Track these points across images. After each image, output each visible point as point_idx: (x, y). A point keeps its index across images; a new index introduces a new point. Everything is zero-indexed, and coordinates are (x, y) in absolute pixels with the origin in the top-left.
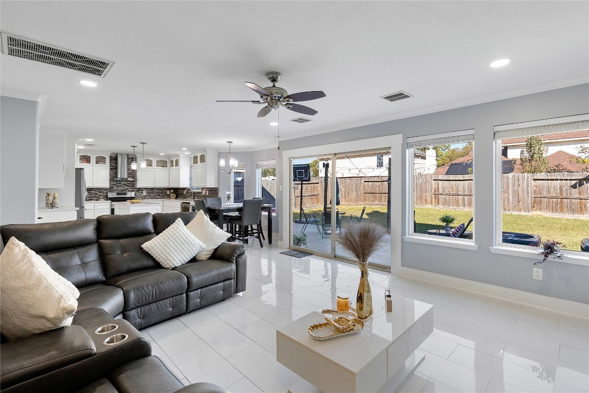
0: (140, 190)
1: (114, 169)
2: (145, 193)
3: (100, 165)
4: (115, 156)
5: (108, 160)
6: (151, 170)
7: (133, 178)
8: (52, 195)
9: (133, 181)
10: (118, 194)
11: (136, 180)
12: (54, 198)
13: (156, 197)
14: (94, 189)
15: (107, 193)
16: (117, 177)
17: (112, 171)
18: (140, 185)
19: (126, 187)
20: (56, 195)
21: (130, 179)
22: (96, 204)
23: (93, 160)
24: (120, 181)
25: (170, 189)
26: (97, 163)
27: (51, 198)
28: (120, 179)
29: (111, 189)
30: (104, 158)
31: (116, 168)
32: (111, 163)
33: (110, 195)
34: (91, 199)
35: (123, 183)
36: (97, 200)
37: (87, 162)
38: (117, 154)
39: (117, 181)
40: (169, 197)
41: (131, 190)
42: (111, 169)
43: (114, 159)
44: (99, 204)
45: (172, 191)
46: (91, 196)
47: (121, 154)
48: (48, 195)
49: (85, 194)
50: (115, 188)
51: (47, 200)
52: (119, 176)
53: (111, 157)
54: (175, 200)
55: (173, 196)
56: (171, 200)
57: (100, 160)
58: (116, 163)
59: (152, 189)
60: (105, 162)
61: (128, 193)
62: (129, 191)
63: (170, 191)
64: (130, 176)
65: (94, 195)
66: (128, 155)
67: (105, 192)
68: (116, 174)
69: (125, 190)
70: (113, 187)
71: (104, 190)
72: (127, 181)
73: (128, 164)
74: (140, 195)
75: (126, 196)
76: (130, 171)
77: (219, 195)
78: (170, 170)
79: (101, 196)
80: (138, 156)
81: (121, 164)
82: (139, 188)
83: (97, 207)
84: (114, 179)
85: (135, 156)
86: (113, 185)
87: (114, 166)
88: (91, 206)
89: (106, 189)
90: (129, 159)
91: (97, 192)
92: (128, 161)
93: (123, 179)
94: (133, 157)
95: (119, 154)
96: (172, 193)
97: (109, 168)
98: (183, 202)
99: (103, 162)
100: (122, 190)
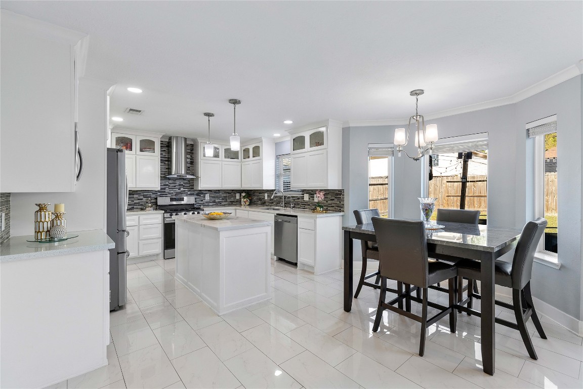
0: (201, 193)
1: (166, 161)
2: (207, 197)
3: (147, 155)
4: (168, 141)
5: (158, 147)
6: (218, 163)
7: (193, 175)
8: (51, 209)
9: (192, 179)
10: (172, 200)
11: (198, 178)
12: (57, 217)
13: (222, 204)
14: (137, 191)
15: (156, 199)
16: (170, 173)
17: (163, 164)
18: (202, 185)
19: (182, 189)
20: (62, 209)
21: (189, 176)
22: (142, 217)
23: (136, 145)
24: (175, 180)
25: (240, 192)
26: (141, 150)
27: (48, 217)
28: (175, 176)
29: (162, 193)
30: (152, 143)
31: (169, 160)
32: (162, 152)
33: (162, 201)
34: (134, 209)
35: (178, 182)
36: (142, 209)
37: (127, 149)
38: (170, 138)
39: (169, 179)
40: (238, 203)
41: (189, 193)
42: (162, 161)
43: (167, 146)
44: (145, 217)
45: (244, 194)
46: (135, 203)
47: (177, 137)
48: (41, 208)
49: (125, 201)
50: (167, 190)
51: (38, 222)
52: (174, 171)
53: (162, 143)
54: (248, 208)
55: (245, 202)
56: (243, 207)
57: (147, 145)
58: (170, 152)
59: (218, 191)
60: (154, 149)
61: (185, 198)
62: (187, 195)
63: (241, 195)
64: (188, 172)
65: (137, 201)
66: (186, 139)
67: (153, 196)
68: (169, 169)
69: (181, 193)
70: (165, 189)
71: (151, 194)
72: (184, 179)
73: (186, 153)
74: (202, 200)
75: (182, 203)
76: (189, 165)
77: (345, 202)
78: (243, 164)
79: (147, 202)
80: (199, 141)
81: (176, 152)
82: (200, 191)
83: (143, 222)
84: (167, 177)
85: (195, 141)
86: (165, 187)
87: (166, 156)
88: (133, 220)
89: (155, 192)
90: (186, 145)
91: (142, 197)
92: (186, 149)
93: (179, 176)
94: (193, 143)
95: (174, 137)
96: (244, 197)
97: (160, 159)
98: (278, 214)
99: (150, 149)
100: (177, 194)
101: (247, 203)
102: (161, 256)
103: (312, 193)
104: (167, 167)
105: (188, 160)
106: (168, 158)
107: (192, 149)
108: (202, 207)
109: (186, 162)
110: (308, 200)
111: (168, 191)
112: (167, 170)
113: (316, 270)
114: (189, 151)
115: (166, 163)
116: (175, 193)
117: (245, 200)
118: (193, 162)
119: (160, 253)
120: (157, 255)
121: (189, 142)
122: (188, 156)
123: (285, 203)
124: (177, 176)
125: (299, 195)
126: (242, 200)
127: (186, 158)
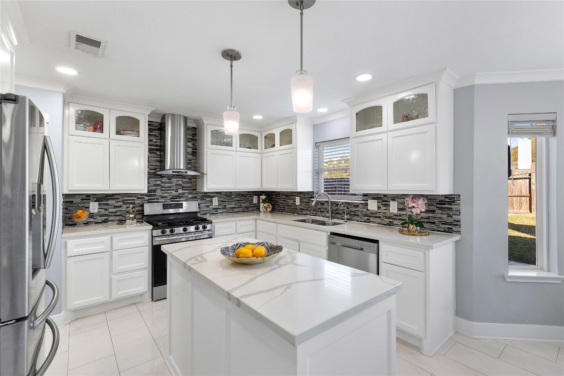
0: (208, 196)
1: (157, 150)
2: (215, 202)
3: (128, 138)
4: (159, 121)
5: (144, 129)
6: (230, 153)
7: (195, 170)
9: (195, 177)
10: (165, 207)
11: (203, 174)
13: (235, 210)
14: (113, 195)
15: (142, 206)
16: (163, 168)
17: (153, 155)
18: (210, 185)
19: (180, 191)
21: (190, 173)
22: (116, 238)
23: (110, 124)
24: (170, 177)
25: (259, 194)
26: (118, 133)
28: (171, 172)
29: (151, 196)
30: (136, 122)
31: (162, 149)
32: (152, 138)
33: (149, 210)
34: (105, 221)
36: (120, 223)
37: (95, 130)
38: (163, 117)
39: (162, 176)
40: (257, 208)
41: (190, 196)
42: (150, 151)
43: (158, 129)
44: (122, 236)
45: (263, 197)
46: (107, 212)
47: (173, 115)
50: (159, 192)
52: (168, 165)
53: (150, 124)
54: (270, 216)
55: (266, 208)
56: (262, 215)
57: (127, 125)
58: (163, 138)
59: (228, 195)
60: (139, 132)
61: (185, 204)
62: (186, 200)
63: (259, 198)
64: (189, 166)
65: (114, 210)
66: (186, 119)
67: (138, 202)
68: (162, 161)
69: (179, 197)
70: (155, 191)
71: (135, 198)
72: (184, 177)
73: (187, 140)
74: (208, 207)
75: (181, 210)
76: (190, 157)
77: (463, 218)
78: (264, 155)
79: (128, 212)
80: (206, 122)
81: (171, 137)
82: (206, 193)
83: (117, 244)
84: (158, 173)
85: (199, 122)
86: (156, 188)
87: (158, 144)
88: (103, 242)
89: (140, 196)
90: (187, 129)
91: (121, 203)
92: (186, 134)
93: (176, 172)
94: (195, 126)
95: (168, 114)
96: (264, 201)
97: (147, 147)
98: (333, 234)
99: (133, 131)
100: (173, 198)
101: (269, 210)
102: (148, 296)
103: (383, 199)
104: (159, 159)
105: (190, 150)
106: (161, 146)
107: (194, 135)
108: (208, 217)
109: (186, 153)
110: (376, 209)
111: (161, 194)
112: (158, 164)
113: (426, 345)
114: (191, 137)
115: (158, 153)
116: (171, 197)
117: (266, 205)
118: (196, 153)
119: (146, 292)
120: (142, 295)
121: (190, 125)
122: (190, 144)
123: (332, 213)
124: (173, 172)
125: (358, 201)
126: (261, 205)
127: (186, 147)
